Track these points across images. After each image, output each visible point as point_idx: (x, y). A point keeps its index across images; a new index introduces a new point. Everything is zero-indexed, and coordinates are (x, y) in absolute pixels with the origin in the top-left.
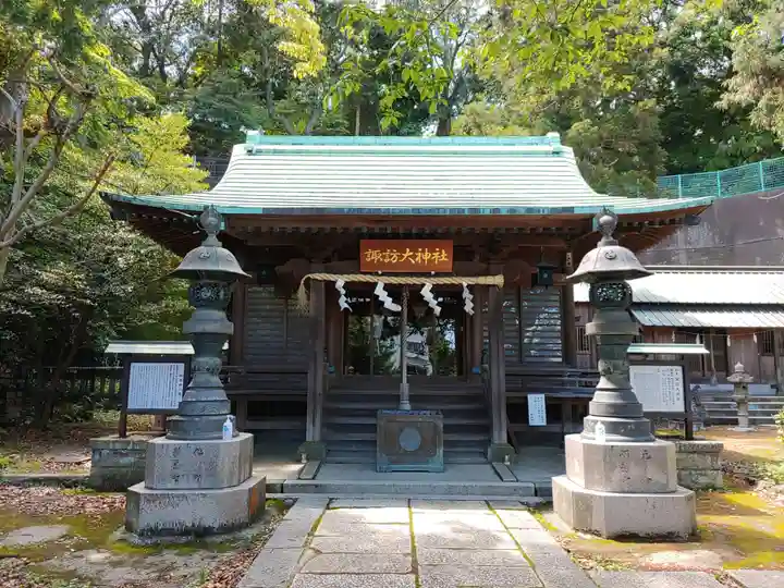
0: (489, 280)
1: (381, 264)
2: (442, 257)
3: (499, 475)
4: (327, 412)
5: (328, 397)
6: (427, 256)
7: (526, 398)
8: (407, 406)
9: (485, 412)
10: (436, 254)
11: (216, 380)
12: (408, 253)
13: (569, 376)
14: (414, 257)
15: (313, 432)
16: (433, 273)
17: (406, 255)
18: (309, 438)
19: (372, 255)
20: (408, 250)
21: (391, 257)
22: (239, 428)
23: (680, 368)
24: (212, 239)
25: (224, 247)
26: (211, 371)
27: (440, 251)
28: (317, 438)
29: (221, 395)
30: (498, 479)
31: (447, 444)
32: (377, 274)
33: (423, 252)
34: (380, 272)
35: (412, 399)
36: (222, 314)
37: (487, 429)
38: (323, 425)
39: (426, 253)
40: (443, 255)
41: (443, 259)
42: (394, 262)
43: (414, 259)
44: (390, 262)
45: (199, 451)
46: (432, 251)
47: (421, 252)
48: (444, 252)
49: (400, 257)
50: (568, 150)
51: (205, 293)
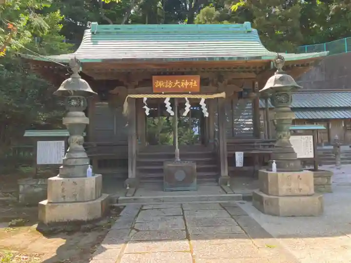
0: (218, 95)
1: (163, 89)
3: (225, 191)
4: (138, 164)
5: (139, 156)
6: (187, 84)
7: (235, 154)
9: (217, 162)
10: (191, 83)
11: (81, 147)
13: (257, 143)
14: (180, 84)
15: (132, 174)
16: (190, 92)
17: (176, 83)
18: (130, 176)
19: (159, 83)
20: (177, 80)
22: (95, 172)
23: (312, 137)
24: (76, 74)
25: (82, 78)
26: (79, 143)
27: (193, 81)
28: (134, 176)
29: (84, 155)
30: (225, 193)
31: (198, 177)
32: (161, 94)
34: (163, 93)
35: (181, 156)
36: (83, 114)
37: (218, 170)
38: (137, 170)
39: (186, 82)
40: (195, 83)
41: (195, 85)
42: (170, 87)
43: (180, 86)
44: (168, 87)
45: (75, 183)
46: (189, 81)
47: (184, 82)
48: (195, 81)
49: (173, 84)
50: (255, 30)
51: (74, 103)
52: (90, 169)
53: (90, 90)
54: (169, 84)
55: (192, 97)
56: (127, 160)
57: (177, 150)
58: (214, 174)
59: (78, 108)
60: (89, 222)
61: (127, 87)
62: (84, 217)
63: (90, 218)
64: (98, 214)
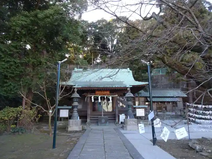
0: (115, 96)
2: (108, 92)
3: (116, 126)
4: (90, 117)
5: (90, 115)
6: (106, 92)
8: (103, 116)
9: (115, 117)
15: (88, 120)
16: (107, 95)
18: (88, 121)
19: (97, 92)
20: (103, 92)
22: (80, 118)
23: (144, 109)
24: (76, 92)
28: (89, 121)
29: (77, 114)
31: (109, 122)
34: (98, 95)
35: (104, 115)
36: (77, 103)
37: (115, 120)
38: (90, 119)
45: (75, 121)
50: (131, 71)
51: (75, 100)
52: (79, 117)
53: (79, 97)
54: (100, 92)
56: (87, 116)
57: (103, 113)
58: (114, 121)
59: (76, 101)
60: (79, 131)
61: (87, 93)
62: (78, 130)
63: (79, 130)
64: (81, 129)
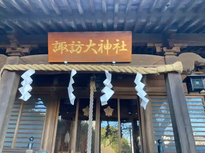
1: (66, 55)
2: (122, 47)
10: (117, 46)
12: (91, 44)
14: (97, 48)
16: (114, 62)
17: (89, 46)
20: (91, 41)
21: (75, 48)
27: (121, 44)
32: (63, 63)
33: (105, 43)
39: (108, 44)
40: (124, 45)
41: (123, 49)
42: (78, 52)
43: (97, 50)
44: (75, 53)
46: (113, 42)
47: (103, 43)
48: (123, 42)
49: (84, 48)
54: (77, 47)
55: (118, 69)
